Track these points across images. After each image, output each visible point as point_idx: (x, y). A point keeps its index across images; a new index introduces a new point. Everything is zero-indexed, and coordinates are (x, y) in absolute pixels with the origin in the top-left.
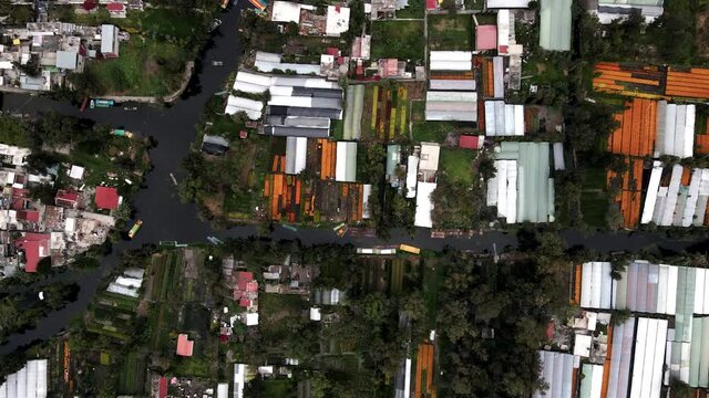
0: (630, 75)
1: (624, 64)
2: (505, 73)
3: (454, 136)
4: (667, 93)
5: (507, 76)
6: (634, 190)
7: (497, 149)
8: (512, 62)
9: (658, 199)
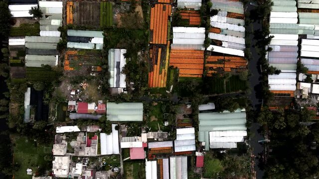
0: (155, 66)
1: (149, 70)
2: (158, 141)
3: (196, 169)
4: (165, 43)
5: (159, 140)
6: (224, 60)
7: (203, 144)
8: (152, 137)
9: (229, 47)
